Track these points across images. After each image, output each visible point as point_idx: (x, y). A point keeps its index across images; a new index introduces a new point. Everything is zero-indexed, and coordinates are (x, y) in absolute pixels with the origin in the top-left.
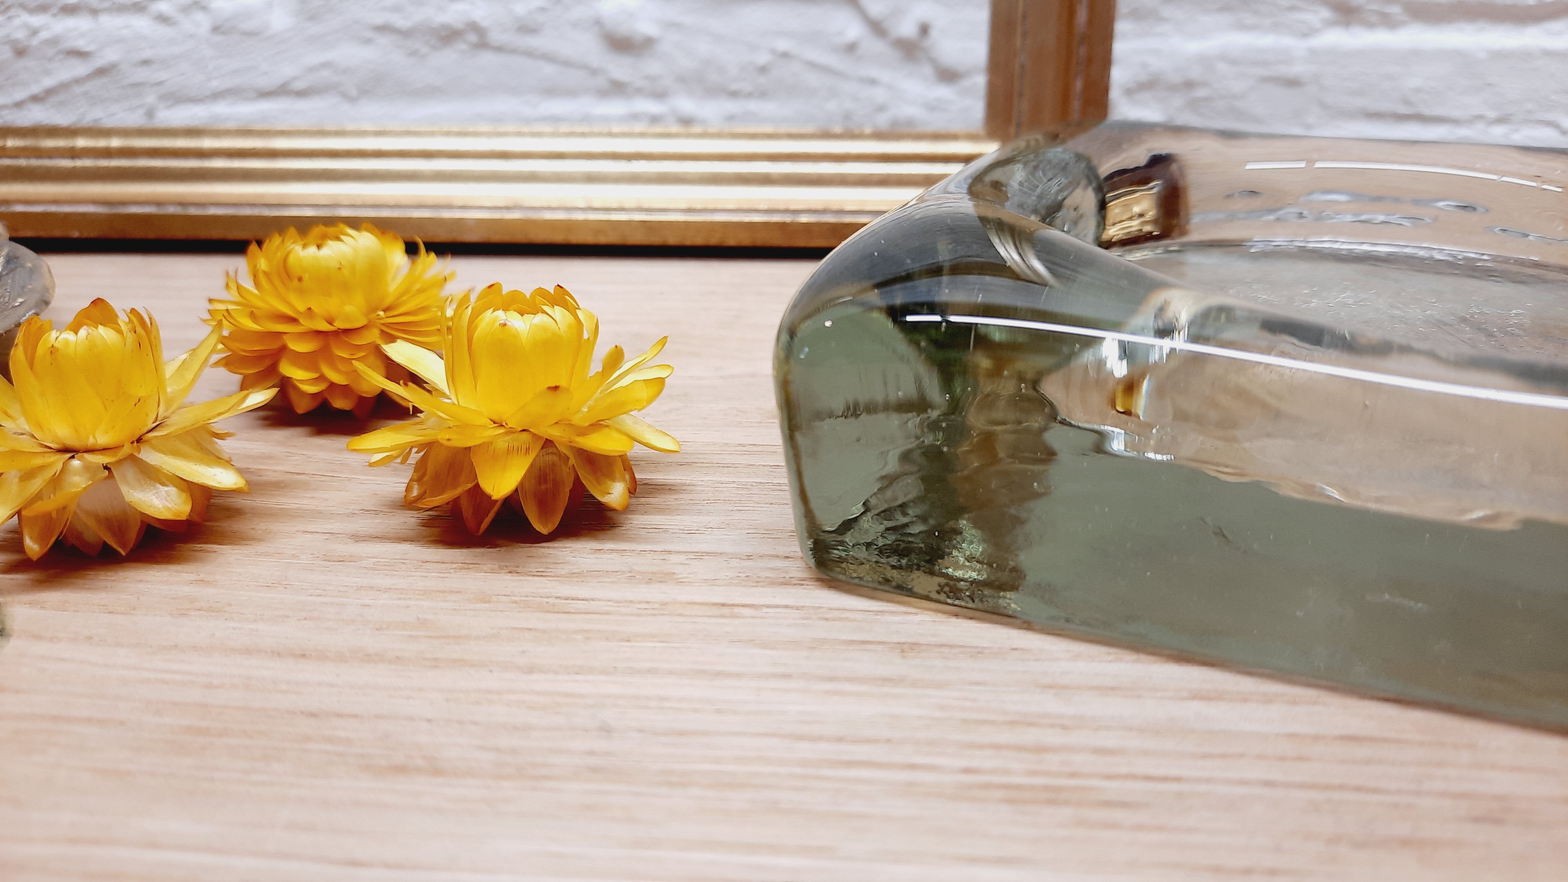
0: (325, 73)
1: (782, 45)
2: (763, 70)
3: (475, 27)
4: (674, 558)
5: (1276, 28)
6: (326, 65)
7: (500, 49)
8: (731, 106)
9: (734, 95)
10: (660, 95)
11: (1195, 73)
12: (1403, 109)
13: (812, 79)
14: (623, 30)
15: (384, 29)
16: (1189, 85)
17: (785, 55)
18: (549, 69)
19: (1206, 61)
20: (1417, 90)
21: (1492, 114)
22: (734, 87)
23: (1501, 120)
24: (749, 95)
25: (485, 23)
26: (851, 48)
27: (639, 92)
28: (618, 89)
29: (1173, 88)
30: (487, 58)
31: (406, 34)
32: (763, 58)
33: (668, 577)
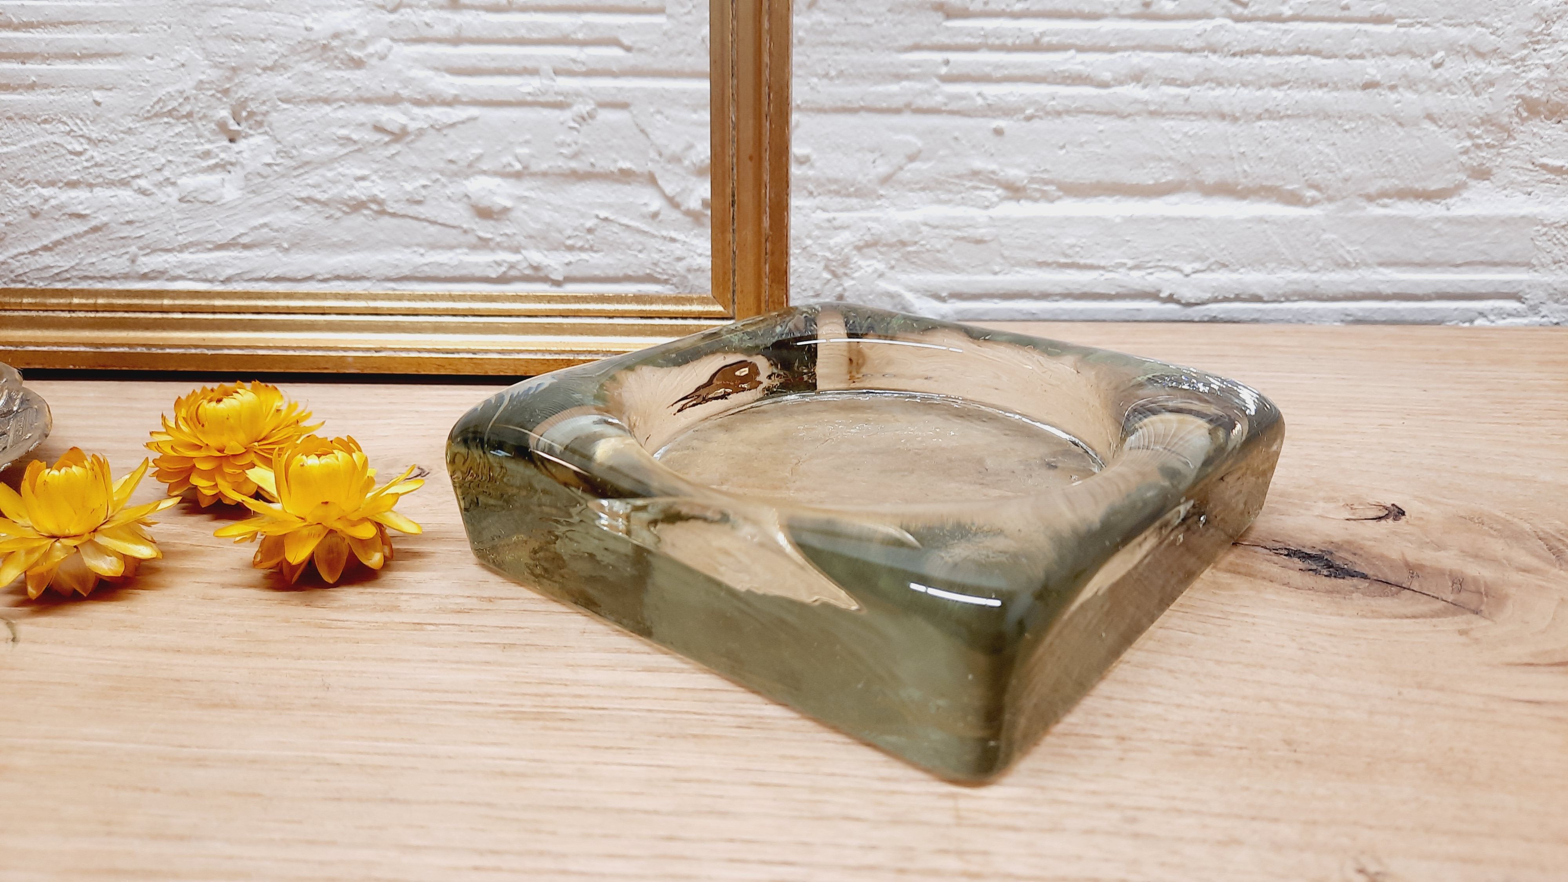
0: (266, 230)
1: (603, 214)
2: (590, 231)
3: (374, 200)
4: (403, 598)
5: (964, 202)
6: (265, 225)
7: (394, 215)
8: (569, 257)
9: (570, 248)
10: (516, 249)
11: (906, 236)
12: (1063, 260)
13: (628, 238)
14: (485, 203)
15: (306, 200)
16: (903, 244)
17: (606, 219)
18: (432, 229)
19: (913, 227)
20: (1072, 246)
21: (1130, 263)
22: (569, 242)
23: (1137, 267)
24: (582, 249)
25: (382, 196)
26: (655, 215)
27: (499, 246)
28: (484, 244)
29: (890, 246)
30: (385, 221)
31: (324, 204)
32: (589, 224)
33: (394, 608)
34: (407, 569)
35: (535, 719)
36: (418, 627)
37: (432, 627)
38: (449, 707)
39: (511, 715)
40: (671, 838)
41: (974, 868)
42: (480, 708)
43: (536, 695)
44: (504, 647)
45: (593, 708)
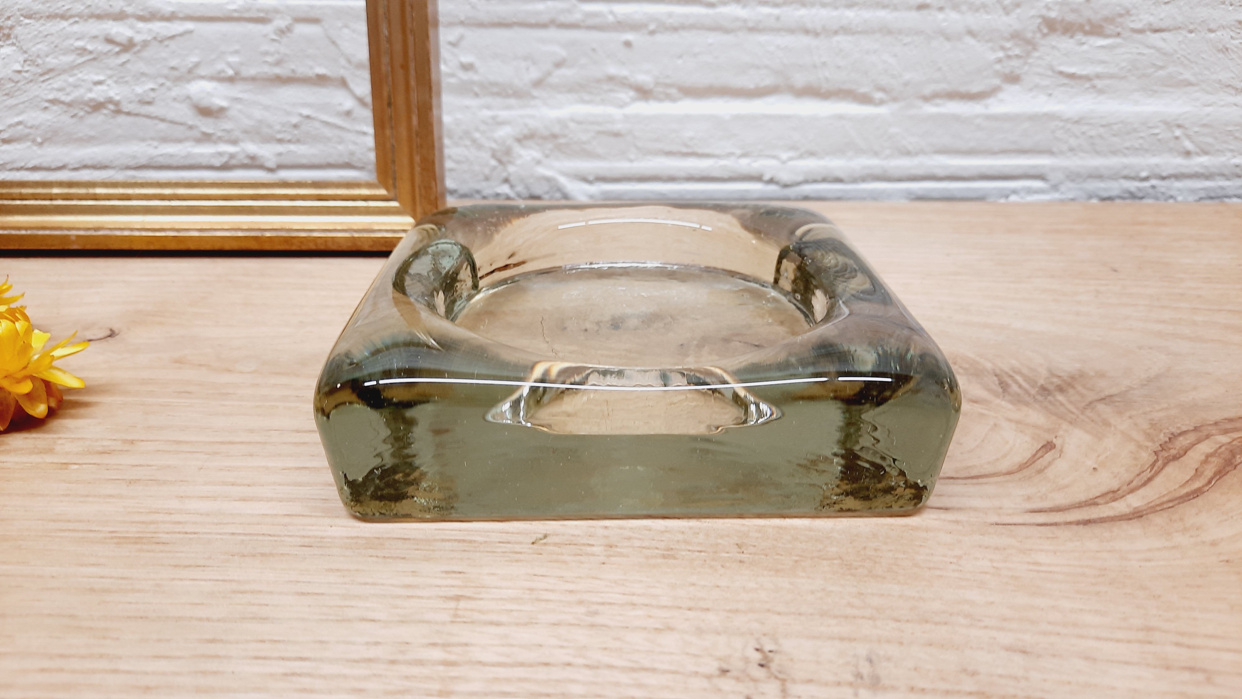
0: (20, 127)
1: (306, 112)
2: (295, 126)
3: (110, 101)
5: (603, 102)
6: (19, 123)
7: (128, 114)
8: (280, 148)
9: (280, 141)
10: (234, 142)
11: (556, 130)
12: (685, 150)
13: (327, 132)
14: (205, 103)
15: (54, 102)
16: (554, 136)
17: (308, 117)
18: (162, 126)
19: (562, 122)
20: (692, 139)
21: (739, 152)
22: (279, 136)
23: (745, 155)
24: (289, 141)
25: (117, 98)
26: (348, 114)
27: (220, 140)
28: (206, 138)
29: (544, 138)
30: (121, 119)
31: (70, 105)
32: (295, 120)
33: (50, 451)
34: (73, 417)
35: (136, 543)
36: (64, 466)
37: (76, 467)
38: (66, 534)
39: (115, 540)
40: (213, 641)
41: (453, 658)
42: (92, 535)
43: (143, 523)
44: (130, 482)
45: (186, 533)
